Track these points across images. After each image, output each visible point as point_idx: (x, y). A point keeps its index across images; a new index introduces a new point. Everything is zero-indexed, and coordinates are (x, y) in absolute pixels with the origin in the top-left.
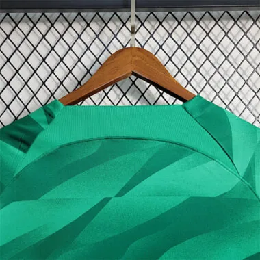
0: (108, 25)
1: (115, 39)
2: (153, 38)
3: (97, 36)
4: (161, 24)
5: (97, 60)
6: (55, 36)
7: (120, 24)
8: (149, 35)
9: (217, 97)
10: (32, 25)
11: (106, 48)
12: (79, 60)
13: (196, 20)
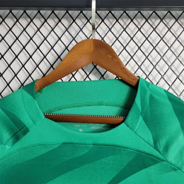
0: (76, 21)
1: (81, 32)
2: (111, 32)
3: (67, 30)
4: (117, 21)
6: (34, 29)
7: (85, 21)
8: (108, 29)
9: (162, 79)
10: (15, 20)
11: (74, 39)
12: (52, 48)
13: (145, 18)
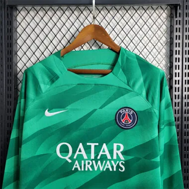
0: (83, 12)
1: (86, 19)
3: (77, 18)
4: (109, 12)
5: (78, 30)
7: (89, 12)
8: (103, 18)
11: (82, 24)
